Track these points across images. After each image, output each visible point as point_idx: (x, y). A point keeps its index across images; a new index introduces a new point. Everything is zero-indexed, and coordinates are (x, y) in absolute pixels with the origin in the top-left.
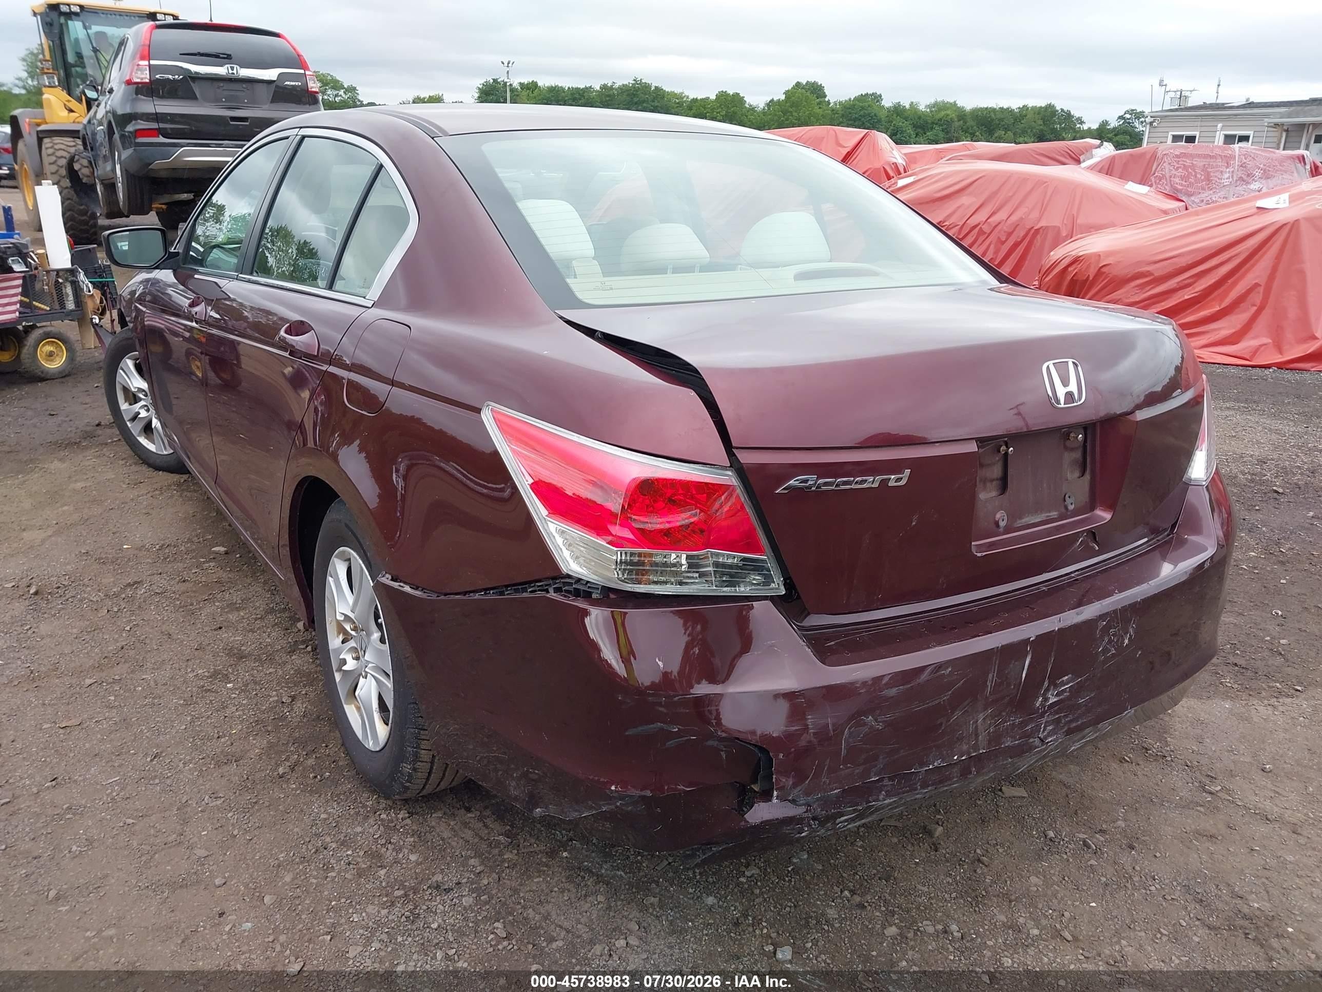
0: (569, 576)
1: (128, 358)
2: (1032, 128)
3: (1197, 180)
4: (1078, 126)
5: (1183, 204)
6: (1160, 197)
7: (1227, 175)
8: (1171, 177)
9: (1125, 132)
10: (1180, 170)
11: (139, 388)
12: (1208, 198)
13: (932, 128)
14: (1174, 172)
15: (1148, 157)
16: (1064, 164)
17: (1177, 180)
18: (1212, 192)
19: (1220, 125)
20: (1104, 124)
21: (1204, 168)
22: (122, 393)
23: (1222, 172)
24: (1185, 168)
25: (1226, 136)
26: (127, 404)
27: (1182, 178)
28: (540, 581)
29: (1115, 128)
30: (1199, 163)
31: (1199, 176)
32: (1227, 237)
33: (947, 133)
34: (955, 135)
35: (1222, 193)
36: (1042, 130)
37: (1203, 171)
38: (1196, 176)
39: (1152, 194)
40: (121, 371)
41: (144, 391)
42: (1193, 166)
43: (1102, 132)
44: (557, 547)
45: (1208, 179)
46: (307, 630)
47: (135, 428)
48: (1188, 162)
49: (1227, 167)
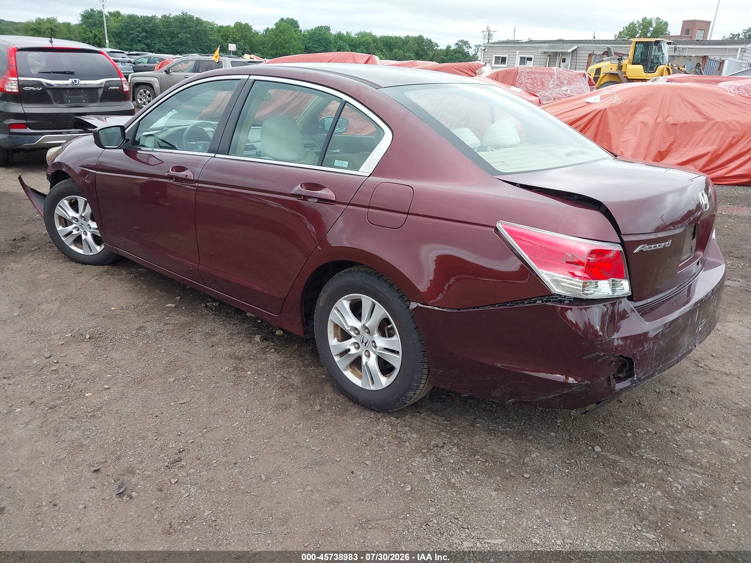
0: (554, 294)
1: (64, 200)
2: (412, 48)
3: (538, 85)
4: (436, 48)
5: (537, 98)
6: (527, 94)
7: (551, 83)
8: (525, 83)
9: (459, 52)
10: (530, 80)
11: (72, 217)
12: (543, 94)
13: (359, 47)
14: (527, 81)
15: (514, 73)
16: (472, 76)
17: (529, 85)
18: (545, 91)
19: (518, 52)
20: (449, 47)
21: (541, 79)
22: (58, 220)
23: (549, 81)
24: (532, 79)
25: (521, 58)
26: (61, 227)
27: (531, 84)
28: (534, 298)
29: (454, 50)
30: (538, 76)
31: (538, 83)
32: (573, 117)
33: (368, 50)
34: (372, 51)
35: (550, 92)
36: (417, 50)
37: (540, 80)
38: (537, 83)
39: (523, 92)
40: (59, 207)
41: (76, 218)
42: (535, 78)
43: (448, 51)
44: (547, 282)
45: (543, 84)
46: (263, 341)
47: (68, 241)
48: (533, 76)
49: (551, 79)
